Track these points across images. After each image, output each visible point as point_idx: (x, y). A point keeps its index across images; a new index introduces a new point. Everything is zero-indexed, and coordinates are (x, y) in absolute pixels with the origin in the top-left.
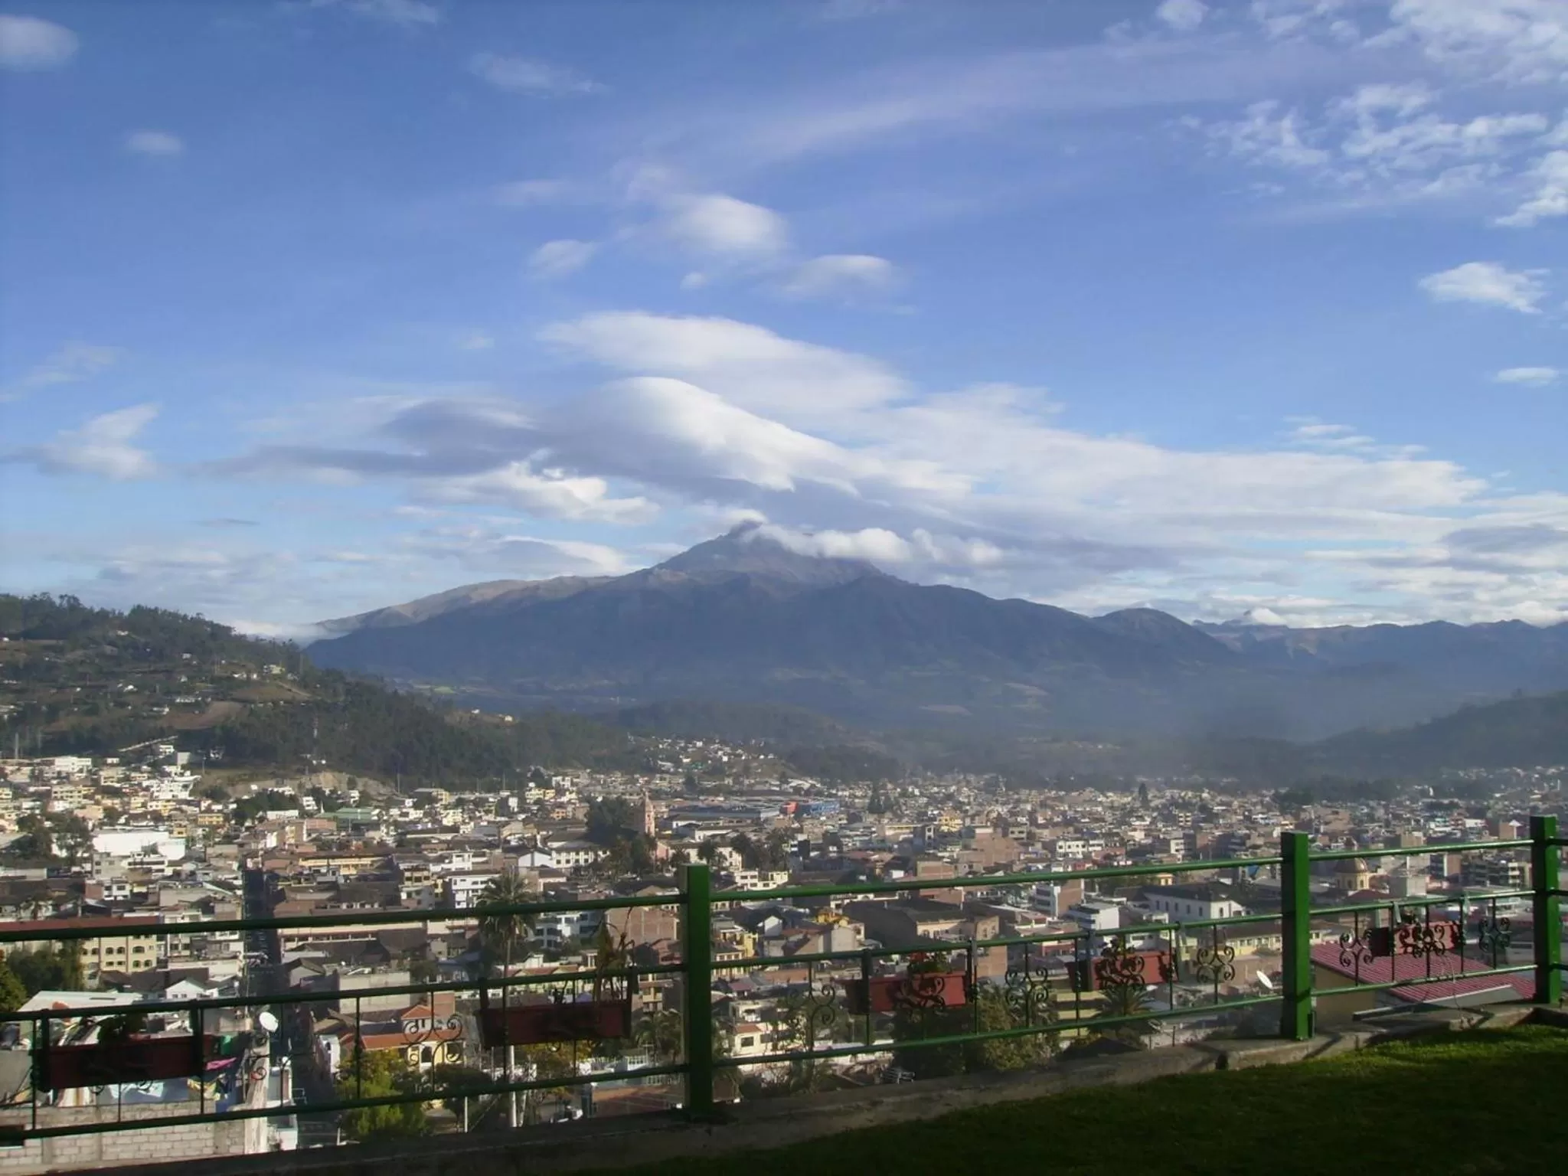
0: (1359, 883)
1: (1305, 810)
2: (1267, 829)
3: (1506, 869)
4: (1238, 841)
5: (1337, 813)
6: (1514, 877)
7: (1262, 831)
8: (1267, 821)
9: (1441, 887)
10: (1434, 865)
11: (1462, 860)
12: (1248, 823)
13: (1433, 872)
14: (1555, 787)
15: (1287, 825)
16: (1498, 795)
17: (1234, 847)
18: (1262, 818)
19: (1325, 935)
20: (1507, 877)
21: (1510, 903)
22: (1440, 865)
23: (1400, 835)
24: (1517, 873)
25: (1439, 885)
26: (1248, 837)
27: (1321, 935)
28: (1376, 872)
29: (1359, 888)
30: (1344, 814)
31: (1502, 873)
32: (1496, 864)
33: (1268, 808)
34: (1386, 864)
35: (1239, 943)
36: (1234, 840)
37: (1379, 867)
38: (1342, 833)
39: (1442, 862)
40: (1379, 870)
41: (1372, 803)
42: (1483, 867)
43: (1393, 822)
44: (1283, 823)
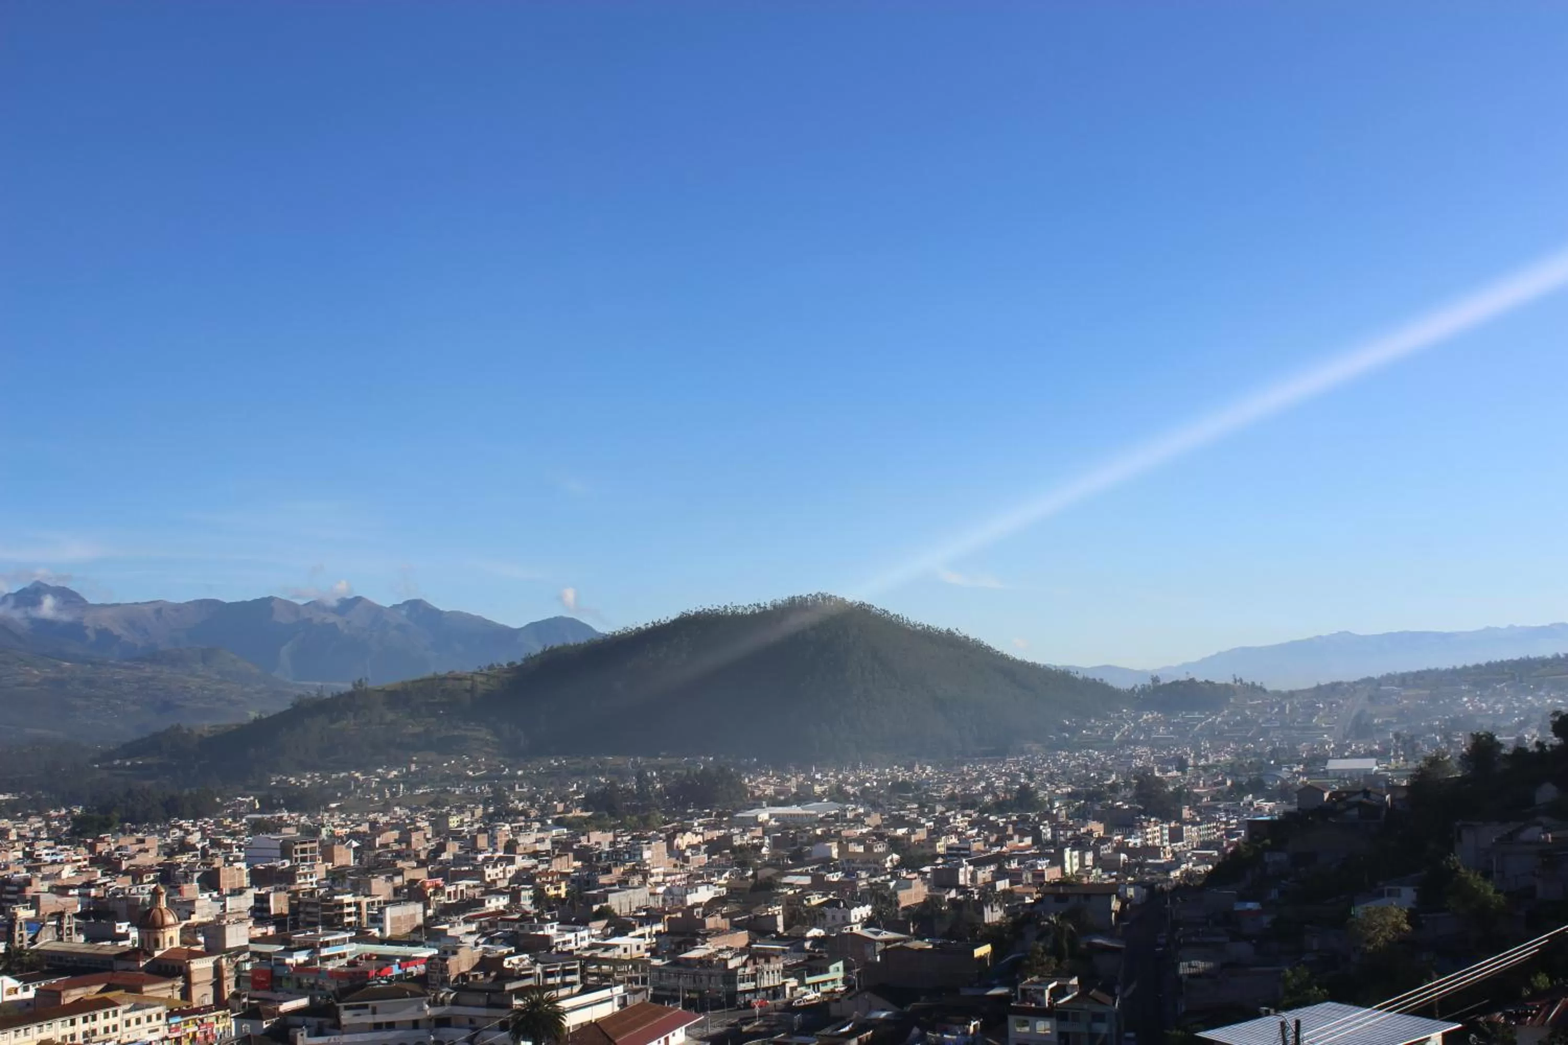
0: (167, 940)
1: (102, 840)
2: (56, 868)
3: (341, 905)
4: (15, 889)
5: (142, 841)
6: (349, 914)
7: (46, 870)
8: (54, 858)
9: (266, 933)
10: (258, 905)
11: (290, 899)
12: (28, 862)
13: (258, 914)
14: (397, 792)
15: (79, 861)
16: (333, 805)
17: (10, 897)
18: (47, 855)
19: (125, 1012)
20: (342, 916)
21: (345, 951)
22: (265, 905)
23: (218, 869)
24: (353, 909)
25: (264, 930)
26: (28, 882)
27: (120, 1012)
28: (189, 918)
29: (168, 947)
30: (153, 841)
31: (337, 911)
32: (329, 901)
33: (57, 839)
34: (201, 908)
35: (13, 1033)
36: (8, 888)
37: (194, 913)
38: (150, 869)
39: (268, 901)
40: (193, 916)
41: (186, 824)
42: (316, 905)
43: (211, 852)
44: (75, 858)
